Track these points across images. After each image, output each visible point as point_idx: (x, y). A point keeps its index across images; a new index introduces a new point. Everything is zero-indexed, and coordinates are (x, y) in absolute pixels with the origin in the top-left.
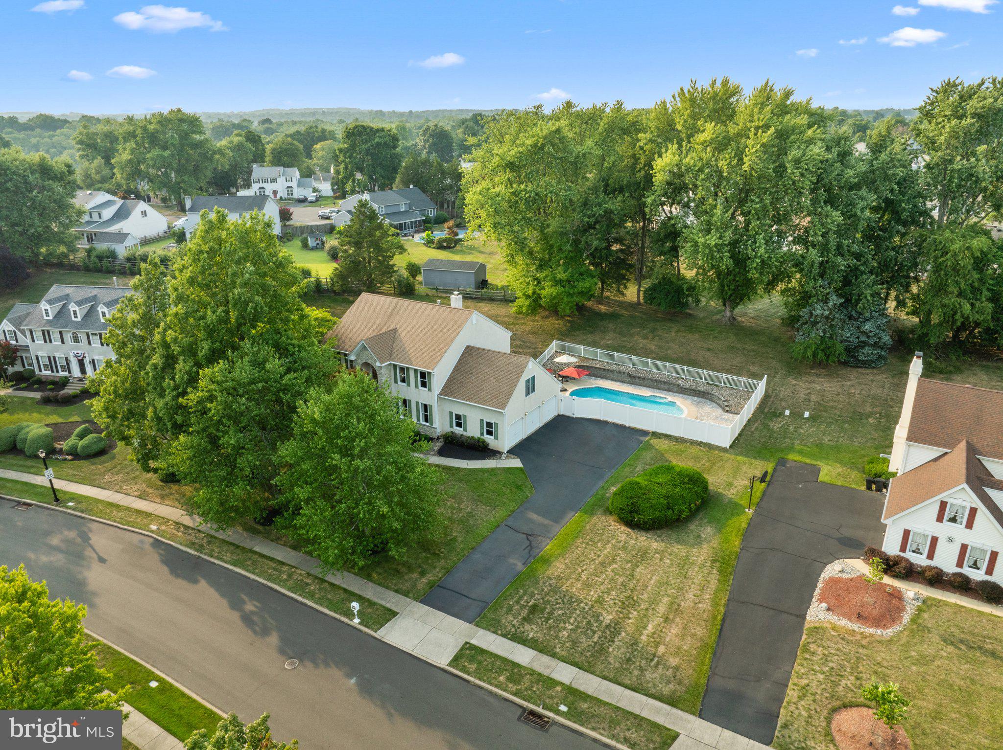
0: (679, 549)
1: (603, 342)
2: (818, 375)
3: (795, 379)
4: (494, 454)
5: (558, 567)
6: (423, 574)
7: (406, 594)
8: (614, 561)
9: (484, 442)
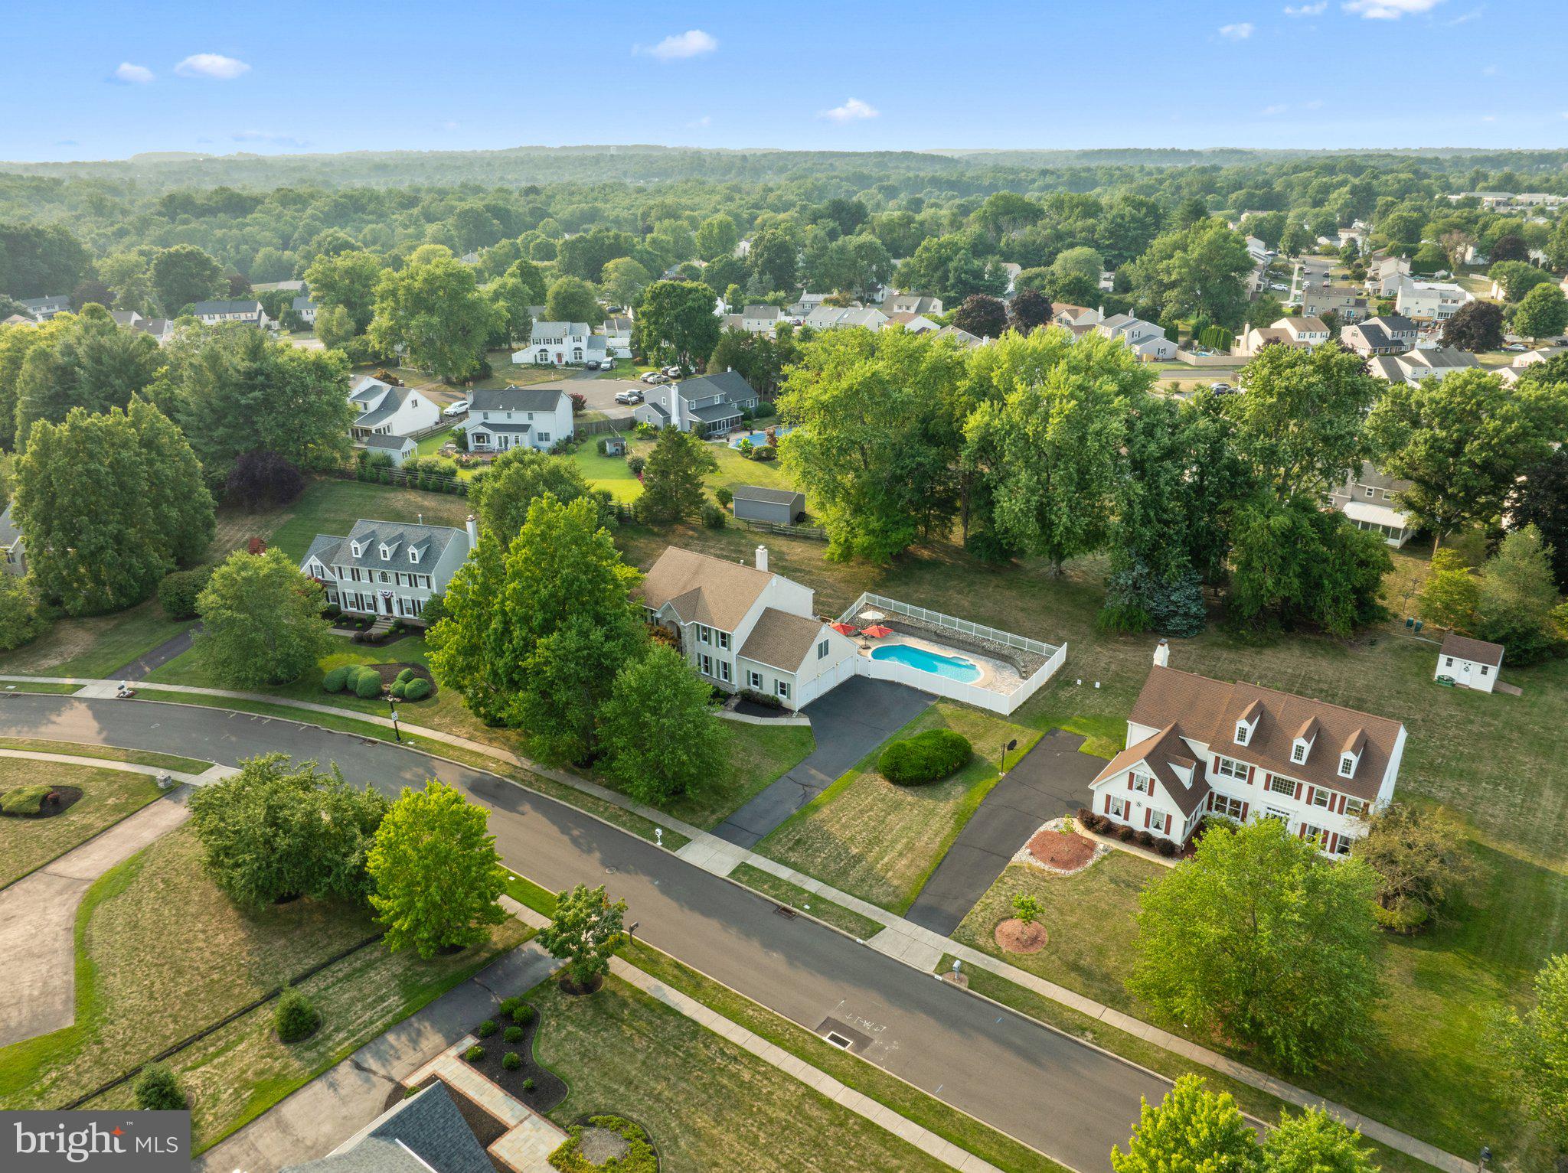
0: (928, 803)
1: (915, 596)
2: (1125, 643)
3: (1101, 646)
4: (786, 712)
5: (825, 812)
6: (713, 812)
7: (699, 826)
8: (871, 810)
9: (777, 700)
